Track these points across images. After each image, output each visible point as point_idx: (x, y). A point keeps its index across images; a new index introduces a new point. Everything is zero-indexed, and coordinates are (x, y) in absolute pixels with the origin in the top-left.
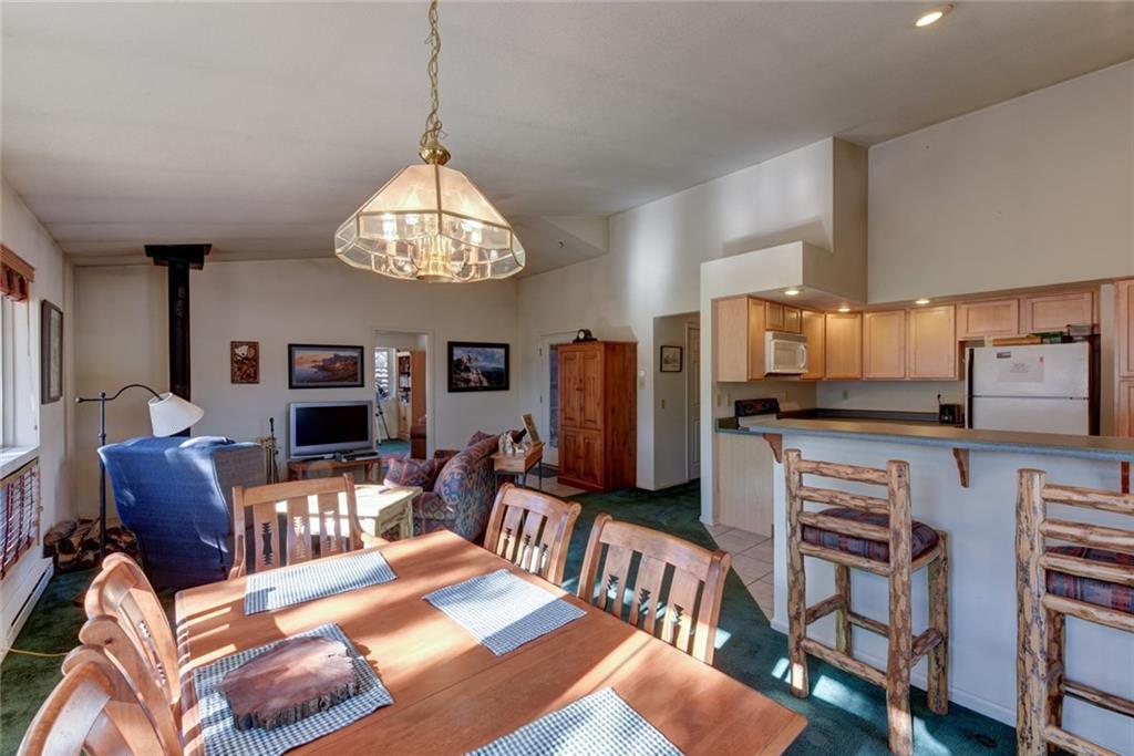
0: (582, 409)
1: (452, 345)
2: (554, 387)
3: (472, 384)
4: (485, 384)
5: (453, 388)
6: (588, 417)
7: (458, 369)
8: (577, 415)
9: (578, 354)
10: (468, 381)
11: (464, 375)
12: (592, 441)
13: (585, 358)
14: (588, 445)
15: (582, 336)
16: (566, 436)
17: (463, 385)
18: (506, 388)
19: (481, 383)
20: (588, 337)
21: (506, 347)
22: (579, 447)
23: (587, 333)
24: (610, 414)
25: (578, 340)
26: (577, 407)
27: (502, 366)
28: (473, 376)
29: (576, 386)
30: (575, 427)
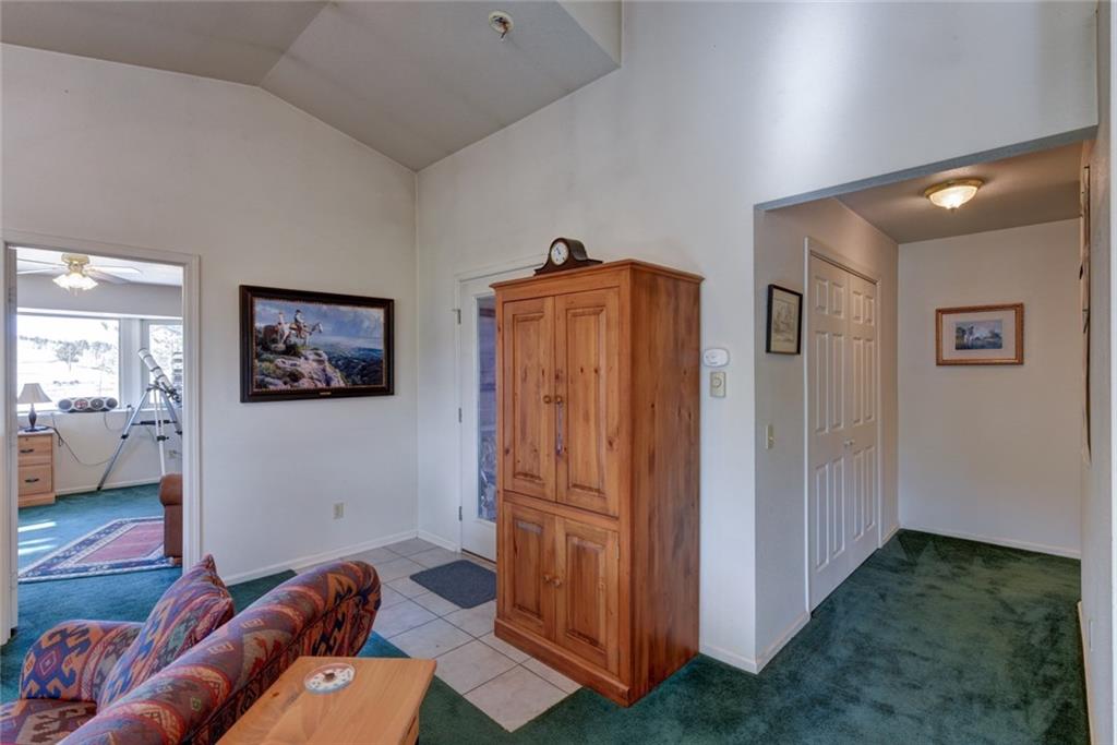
0: (562, 454)
1: (249, 294)
2: (486, 388)
3: (305, 384)
4: (338, 381)
5: (254, 391)
6: (579, 474)
7: (266, 349)
8: (546, 466)
9: (549, 302)
10: (295, 377)
11: (286, 363)
12: (590, 545)
13: (571, 314)
14: (579, 555)
15: (560, 255)
16: (515, 518)
17: (280, 386)
18: (388, 390)
19: (328, 381)
20: (577, 258)
21: (386, 305)
22: (553, 552)
23: (575, 248)
24: (644, 468)
25: (549, 268)
26: (545, 450)
27: (381, 346)
28: (307, 366)
29: (545, 391)
30: (542, 499)
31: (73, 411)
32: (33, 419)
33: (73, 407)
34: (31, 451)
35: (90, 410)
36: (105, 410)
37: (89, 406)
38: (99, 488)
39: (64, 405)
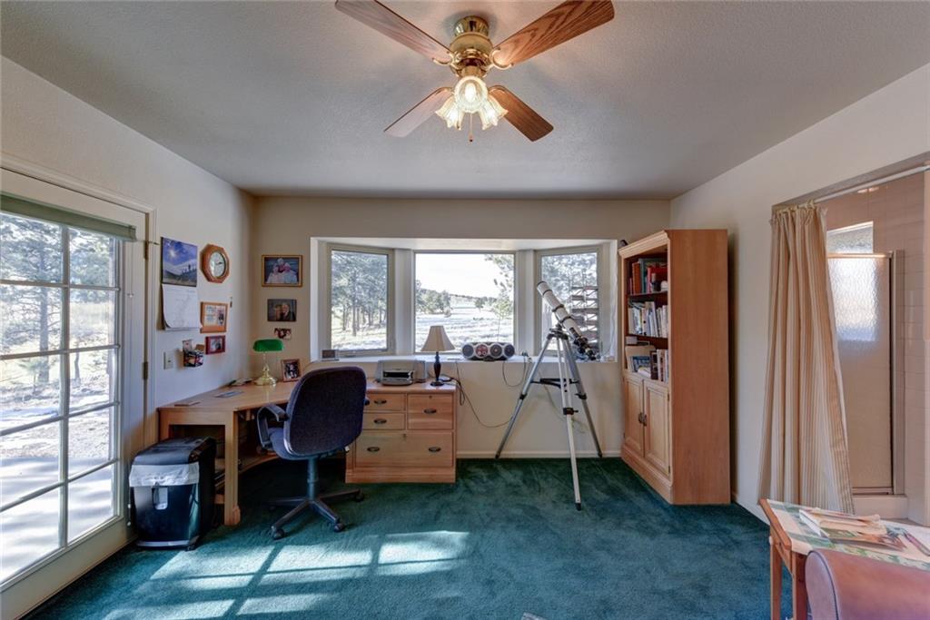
31: (475, 359)
32: (438, 366)
33: (474, 354)
34: (434, 411)
35: (489, 359)
36: (503, 359)
37: (489, 353)
38: (497, 456)
39: (467, 350)
